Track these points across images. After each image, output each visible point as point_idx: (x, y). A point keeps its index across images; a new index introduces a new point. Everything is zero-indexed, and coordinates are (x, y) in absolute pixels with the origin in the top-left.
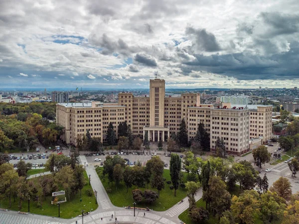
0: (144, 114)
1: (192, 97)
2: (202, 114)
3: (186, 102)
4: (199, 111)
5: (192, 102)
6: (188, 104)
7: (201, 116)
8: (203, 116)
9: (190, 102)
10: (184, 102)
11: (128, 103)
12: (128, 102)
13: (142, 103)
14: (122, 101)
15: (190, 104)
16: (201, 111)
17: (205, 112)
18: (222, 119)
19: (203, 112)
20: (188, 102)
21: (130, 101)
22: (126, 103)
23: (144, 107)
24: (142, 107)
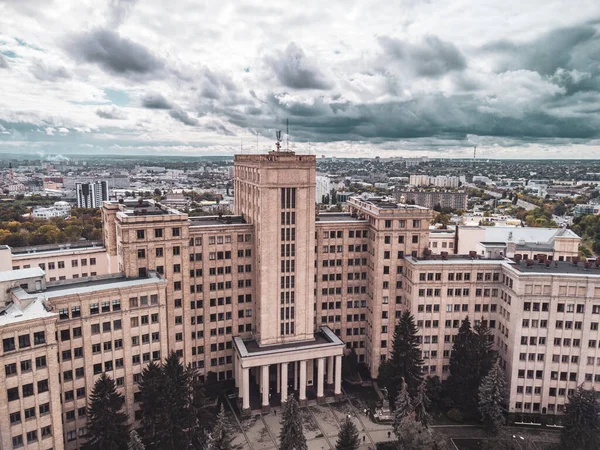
0: (228, 293)
1: (415, 222)
2: (461, 285)
3: (395, 240)
4: (451, 277)
5: (415, 239)
6: (400, 247)
7: (458, 292)
8: (467, 292)
9: (409, 240)
10: (387, 240)
13: (220, 248)
14: (141, 254)
15: (409, 247)
16: (459, 277)
17: (474, 278)
18: (560, 308)
19: (468, 277)
20: (401, 240)
22: (160, 262)
23: (228, 263)
24: (220, 264)
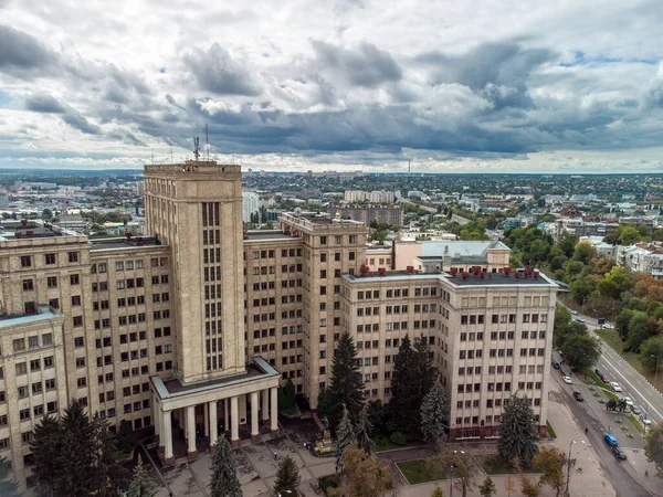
0: (142, 326)
1: (352, 238)
2: (400, 302)
3: (331, 258)
4: (389, 294)
5: (352, 256)
6: (337, 265)
7: (397, 310)
8: (405, 309)
9: (345, 258)
10: (323, 258)
11: (64, 292)
12: (65, 284)
13: (130, 275)
14: (28, 285)
15: (346, 264)
16: (397, 293)
17: (412, 294)
18: (495, 319)
19: (406, 293)
20: (337, 257)
21: (75, 280)
22: (54, 294)
23: (140, 291)
24: (130, 293)
